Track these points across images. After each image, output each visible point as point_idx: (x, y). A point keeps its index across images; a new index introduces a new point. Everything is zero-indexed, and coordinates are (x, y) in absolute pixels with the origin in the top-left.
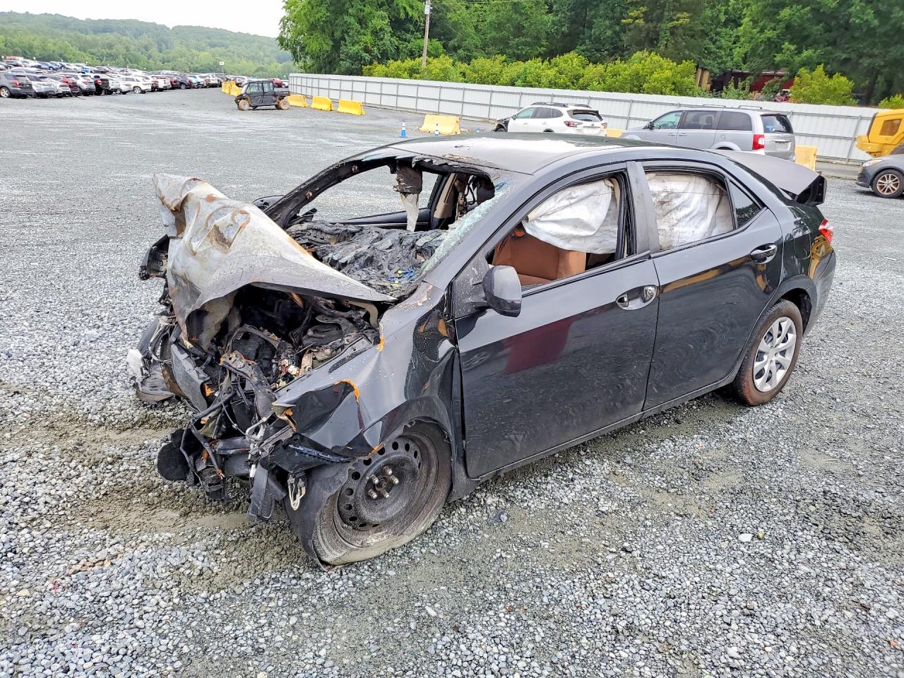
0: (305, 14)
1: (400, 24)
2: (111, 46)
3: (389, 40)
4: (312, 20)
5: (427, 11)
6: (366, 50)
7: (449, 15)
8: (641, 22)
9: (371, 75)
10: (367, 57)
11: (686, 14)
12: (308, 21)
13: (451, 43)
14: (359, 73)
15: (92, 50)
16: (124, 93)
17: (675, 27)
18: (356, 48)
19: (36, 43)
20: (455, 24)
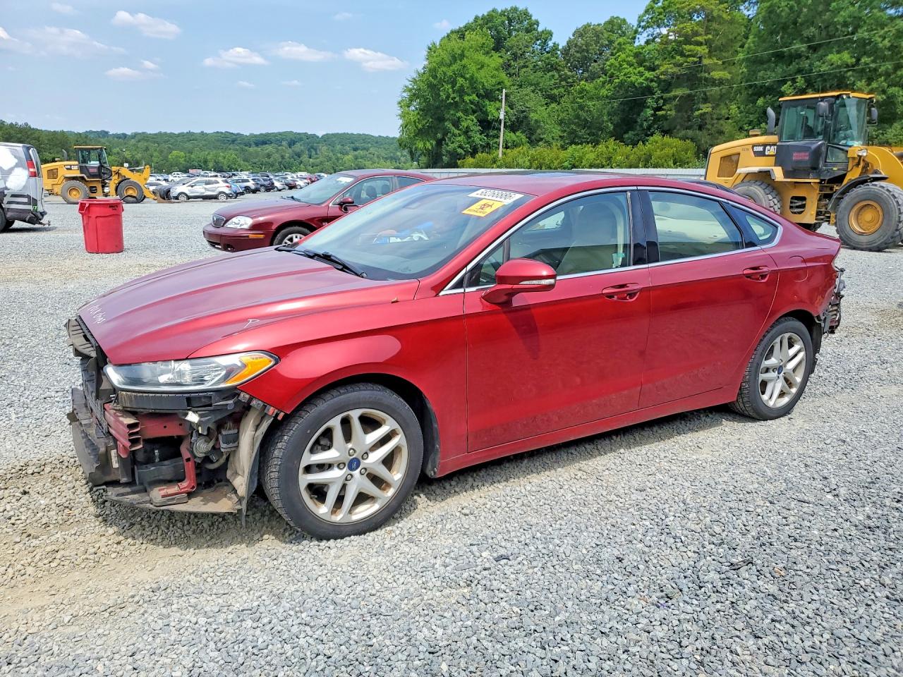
0: (415, 122)
1: (487, 125)
2: (269, 156)
3: (478, 138)
4: (420, 126)
5: (502, 117)
6: (460, 147)
7: (532, 115)
8: (673, 113)
9: (463, 167)
10: (460, 151)
11: (710, 105)
12: (417, 127)
13: (533, 137)
14: (456, 166)
15: (254, 161)
16: (280, 190)
17: (701, 114)
18: (453, 146)
19: (209, 157)
20: (536, 121)
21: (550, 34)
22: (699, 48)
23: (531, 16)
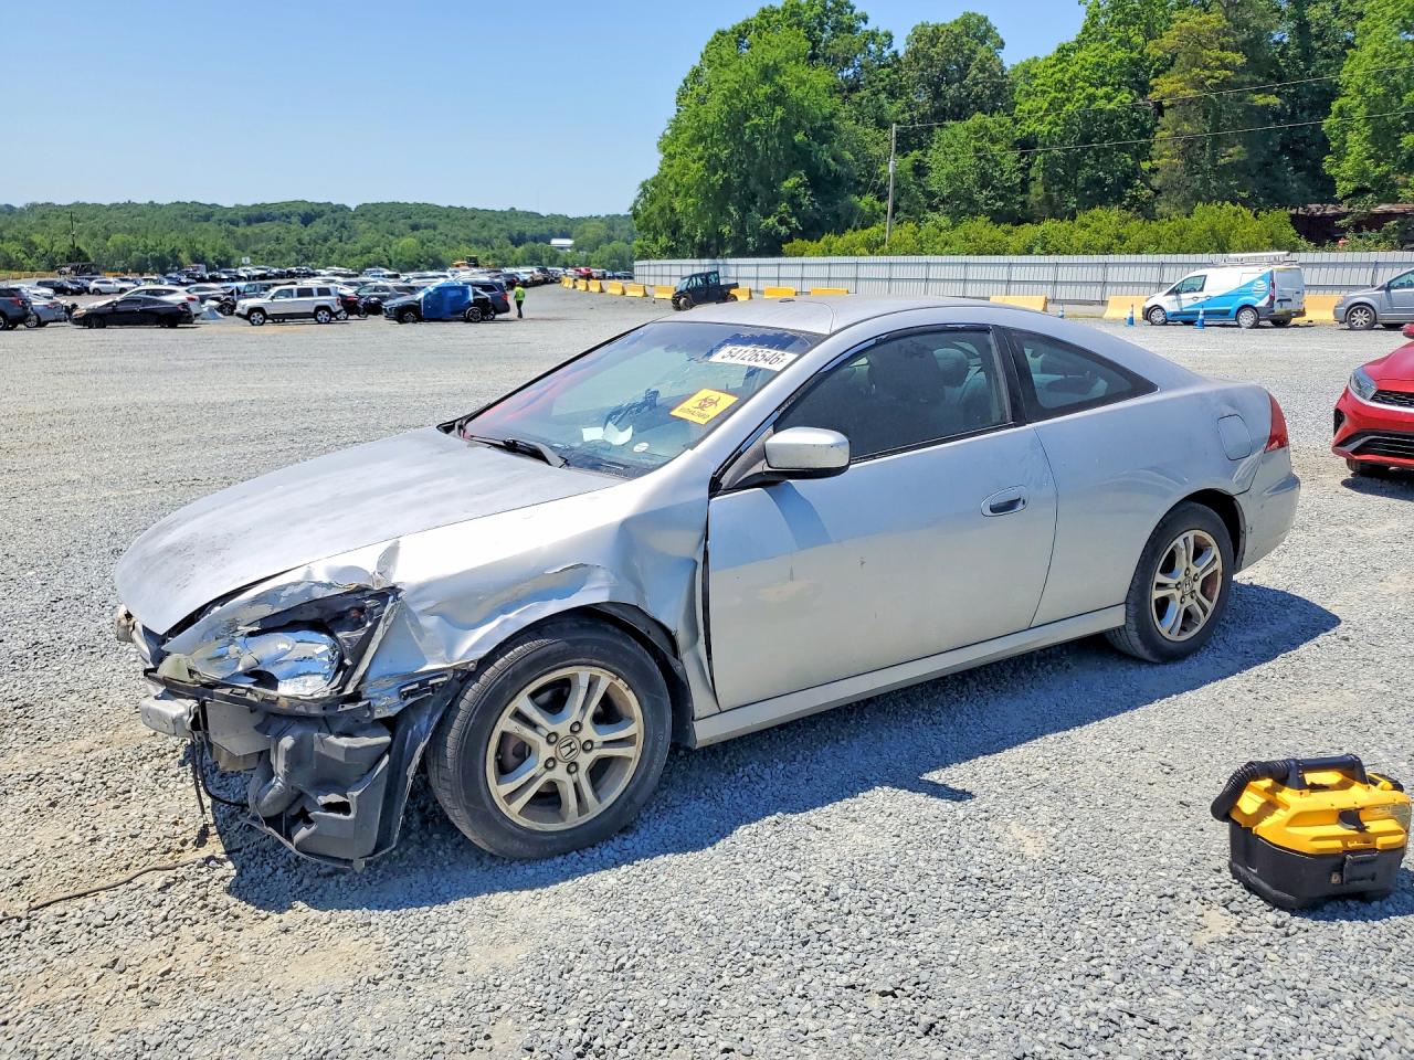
9: (794, 255)
10: (783, 230)
14: (778, 253)
18: (771, 221)
21: (889, 36)
22: (1230, 56)
23: (852, 8)
